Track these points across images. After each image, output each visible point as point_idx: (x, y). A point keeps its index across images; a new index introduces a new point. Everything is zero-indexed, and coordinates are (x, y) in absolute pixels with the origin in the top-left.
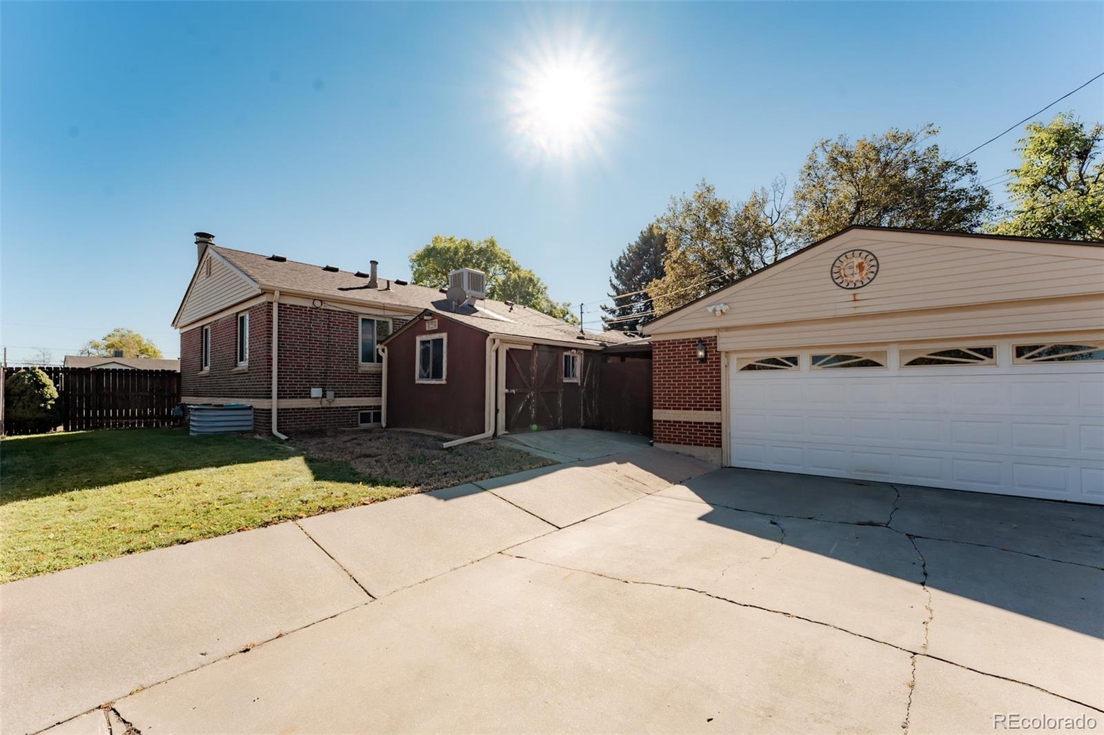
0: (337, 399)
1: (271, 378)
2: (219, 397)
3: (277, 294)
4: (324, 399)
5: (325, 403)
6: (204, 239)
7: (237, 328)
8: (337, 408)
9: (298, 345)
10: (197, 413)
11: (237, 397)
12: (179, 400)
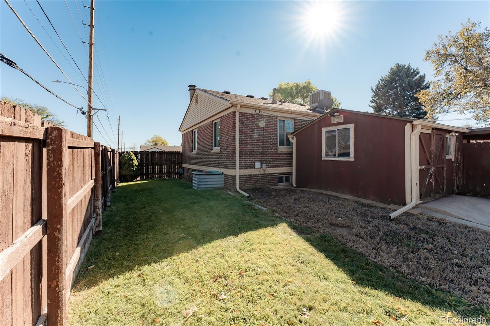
0: (268, 169)
1: (236, 157)
2: (202, 166)
3: (239, 106)
4: (261, 169)
5: (262, 172)
6: (192, 88)
7: (212, 129)
8: (268, 174)
9: (248, 137)
10: (197, 177)
11: (213, 167)
12: (182, 166)
